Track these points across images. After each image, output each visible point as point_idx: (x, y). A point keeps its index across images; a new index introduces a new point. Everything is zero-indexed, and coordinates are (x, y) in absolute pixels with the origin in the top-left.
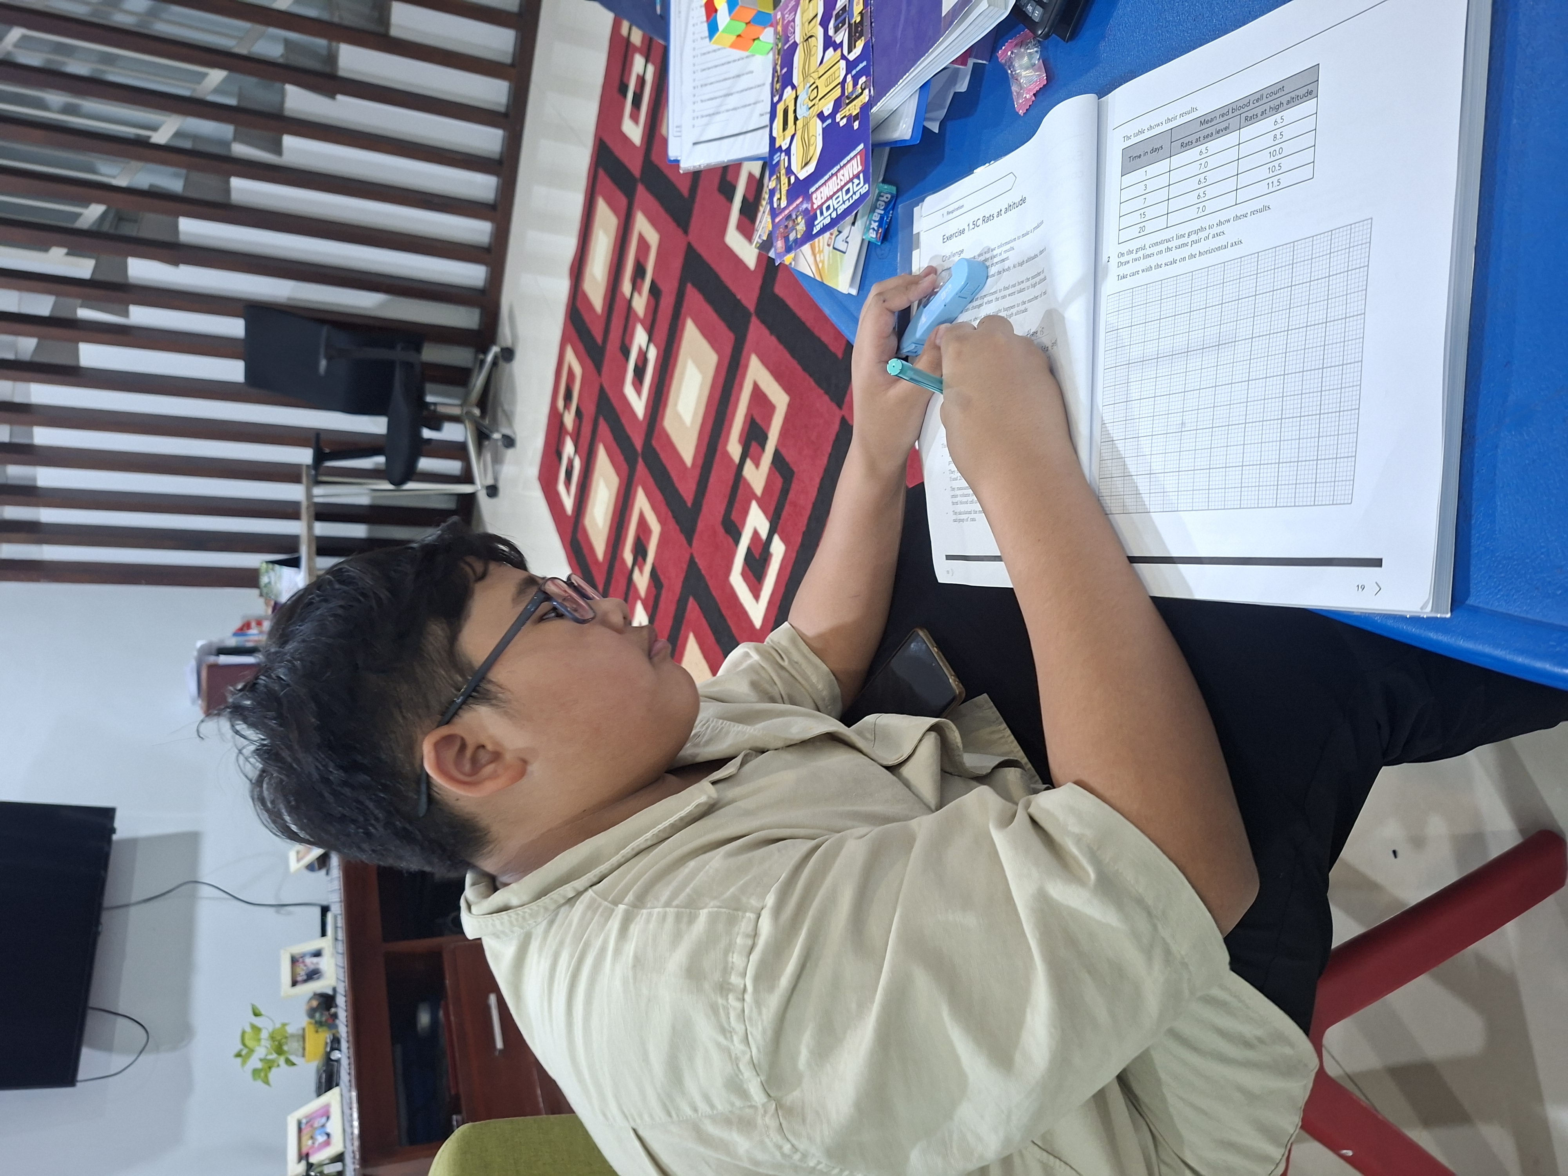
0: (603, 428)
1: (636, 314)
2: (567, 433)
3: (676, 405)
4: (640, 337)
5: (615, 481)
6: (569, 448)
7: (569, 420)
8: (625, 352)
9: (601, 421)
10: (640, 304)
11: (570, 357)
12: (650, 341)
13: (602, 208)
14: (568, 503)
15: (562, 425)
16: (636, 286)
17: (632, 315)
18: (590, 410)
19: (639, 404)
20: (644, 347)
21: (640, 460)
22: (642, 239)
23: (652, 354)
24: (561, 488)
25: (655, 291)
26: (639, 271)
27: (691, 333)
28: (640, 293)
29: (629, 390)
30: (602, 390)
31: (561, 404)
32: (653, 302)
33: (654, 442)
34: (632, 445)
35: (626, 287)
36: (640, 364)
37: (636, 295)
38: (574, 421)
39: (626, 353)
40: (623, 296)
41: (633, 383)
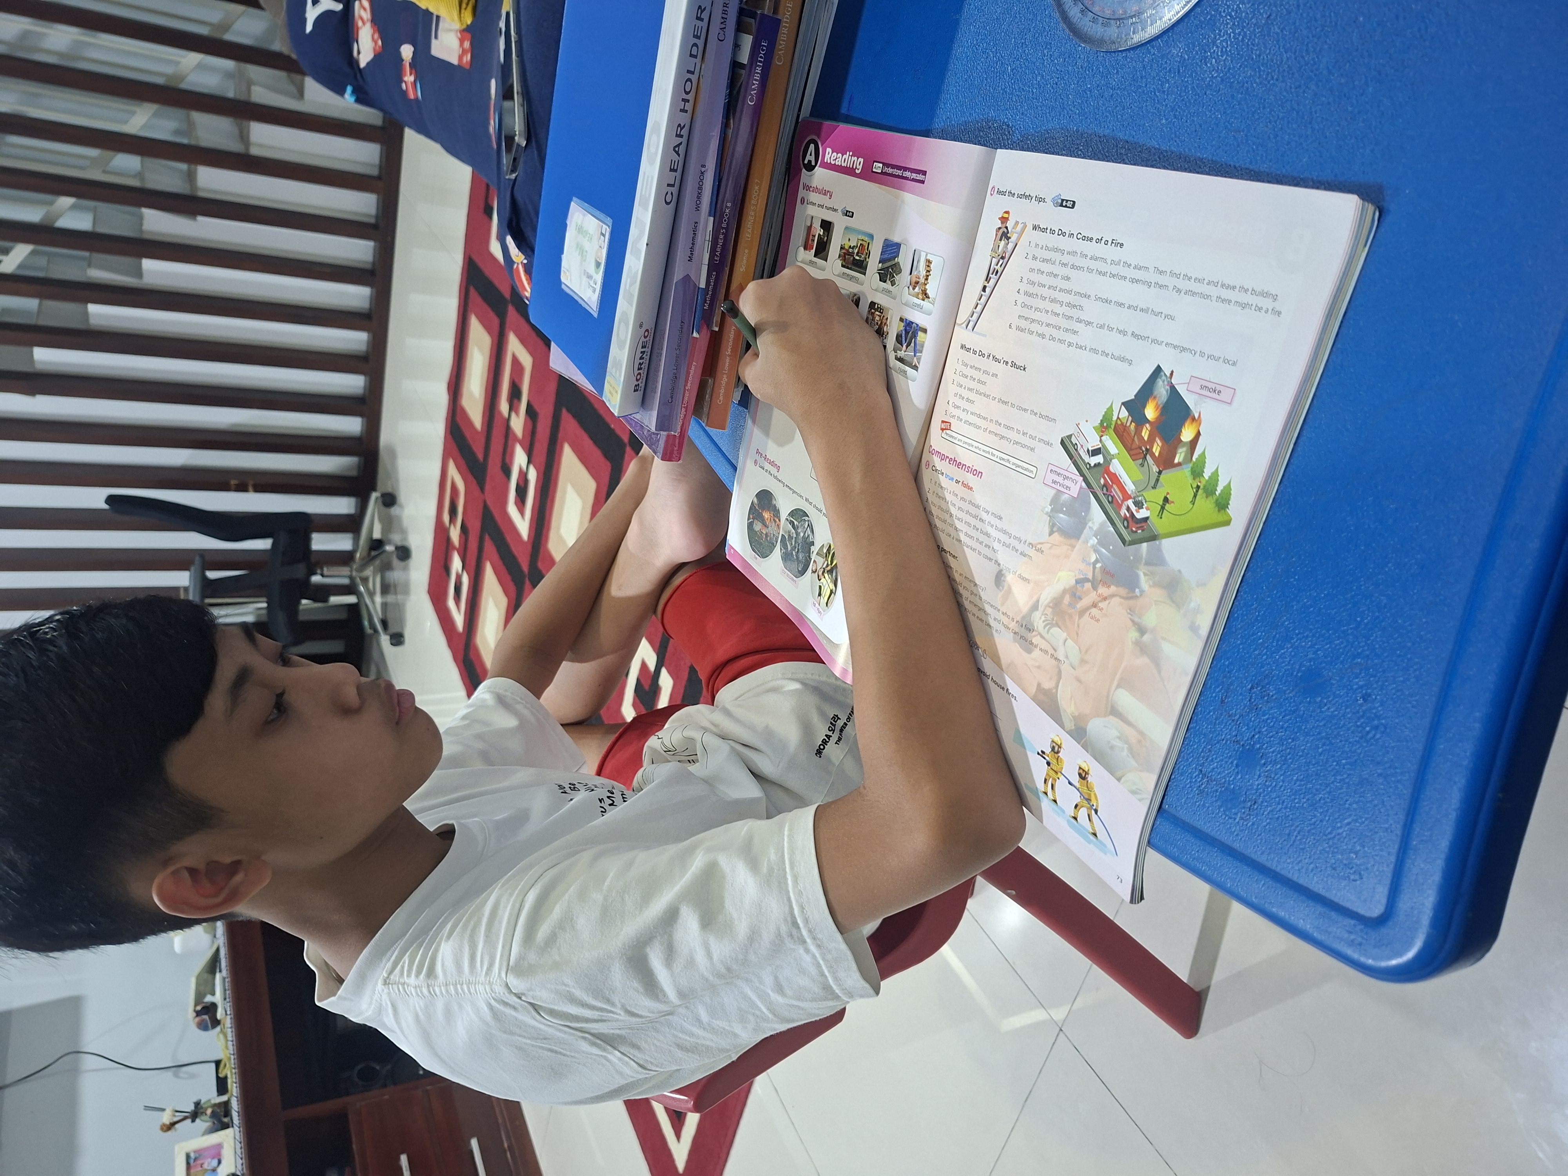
0: (489, 546)
1: (514, 434)
2: (454, 548)
3: (559, 528)
4: (520, 458)
5: (504, 601)
6: (456, 564)
7: (455, 534)
8: (506, 471)
9: (487, 538)
10: (518, 424)
11: (452, 470)
12: (529, 462)
13: (475, 326)
14: (459, 619)
15: (448, 540)
16: (513, 407)
17: (511, 436)
18: (475, 526)
19: (523, 525)
20: (524, 467)
21: (527, 581)
22: (516, 362)
23: (532, 475)
24: (451, 603)
25: (531, 413)
26: (515, 393)
27: (569, 459)
28: (517, 414)
29: (512, 509)
30: (486, 507)
31: (446, 518)
32: (530, 423)
34: (518, 566)
35: (504, 407)
36: (521, 484)
37: (513, 415)
38: (460, 537)
40: (500, 413)
41: (516, 503)
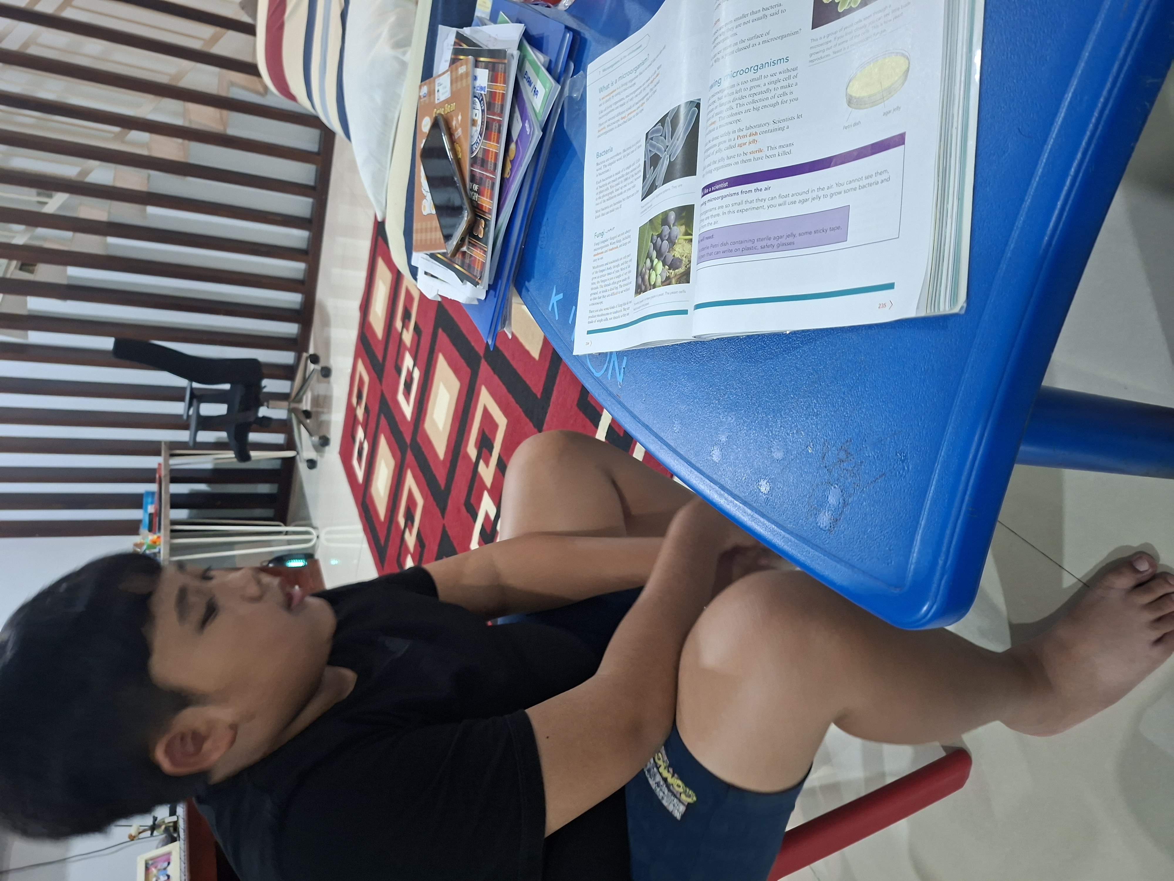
0: (383, 421)
1: (405, 345)
2: (359, 423)
3: (432, 414)
4: (408, 361)
5: (392, 463)
6: (360, 434)
7: (360, 413)
9: (382, 416)
10: (408, 337)
11: (361, 368)
12: (415, 364)
13: (381, 267)
14: (360, 474)
15: (355, 417)
16: (405, 325)
17: (402, 345)
18: (375, 407)
19: (407, 409)
20: (411, 369)
21: (409, 450)
22: (408, 293)
23: (416, 374)
24: (355, 462)
25: (417, 329)
26: (407, 316)
27: (442, 365)
28: (407, 329)
29: (401, 398)
30: (382, 395)
31: (354, 400)
32: (416, 337)
33: (419, 440)
34: (403, 439)
35: (398, 324)
36: (408, 380)
37: (405, 331)
38: (364, 415)
39: (399, 371)
40: (396, 329)
41: (404, 394)
